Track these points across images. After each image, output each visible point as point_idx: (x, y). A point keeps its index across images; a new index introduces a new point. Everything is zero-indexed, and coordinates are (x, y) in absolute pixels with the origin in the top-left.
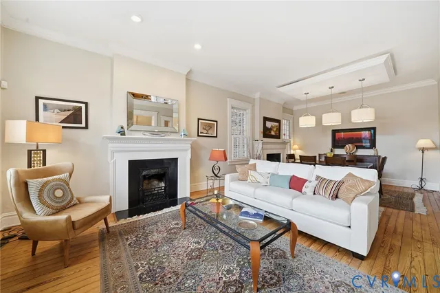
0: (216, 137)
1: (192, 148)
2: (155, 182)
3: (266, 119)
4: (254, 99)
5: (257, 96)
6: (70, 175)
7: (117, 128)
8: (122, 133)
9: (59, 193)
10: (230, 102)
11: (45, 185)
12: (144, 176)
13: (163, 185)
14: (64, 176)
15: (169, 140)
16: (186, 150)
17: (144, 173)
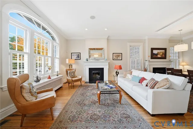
0: (122, 60)
1: (109, 64)
2: (97, 75)
3: (152, 49)
4: (145, 40)
5: (146, 38)
6: (75, 71)
7: (86, 59)
8: (87, 60)
9: (72, 74)
10: (129, 44)
11: (70, 72)
12: (93, 73)
13: (99, 76)
14: (74, 71)
15: (101, 62)
16: (107, 65)
17: (93, 72)
